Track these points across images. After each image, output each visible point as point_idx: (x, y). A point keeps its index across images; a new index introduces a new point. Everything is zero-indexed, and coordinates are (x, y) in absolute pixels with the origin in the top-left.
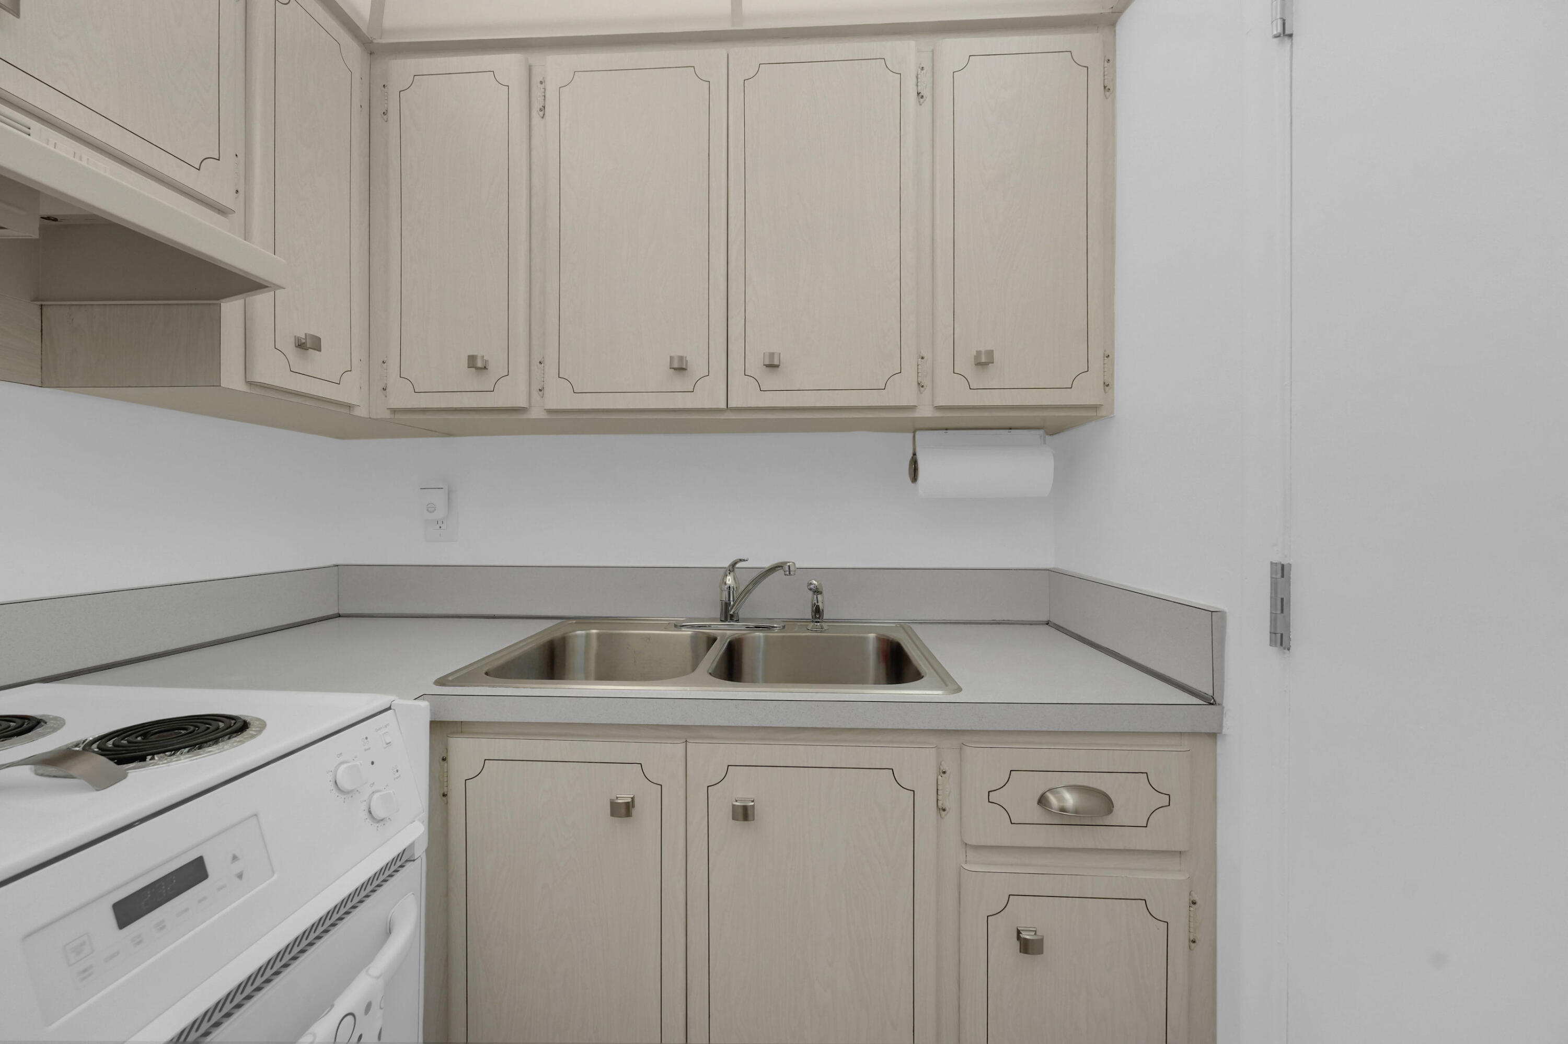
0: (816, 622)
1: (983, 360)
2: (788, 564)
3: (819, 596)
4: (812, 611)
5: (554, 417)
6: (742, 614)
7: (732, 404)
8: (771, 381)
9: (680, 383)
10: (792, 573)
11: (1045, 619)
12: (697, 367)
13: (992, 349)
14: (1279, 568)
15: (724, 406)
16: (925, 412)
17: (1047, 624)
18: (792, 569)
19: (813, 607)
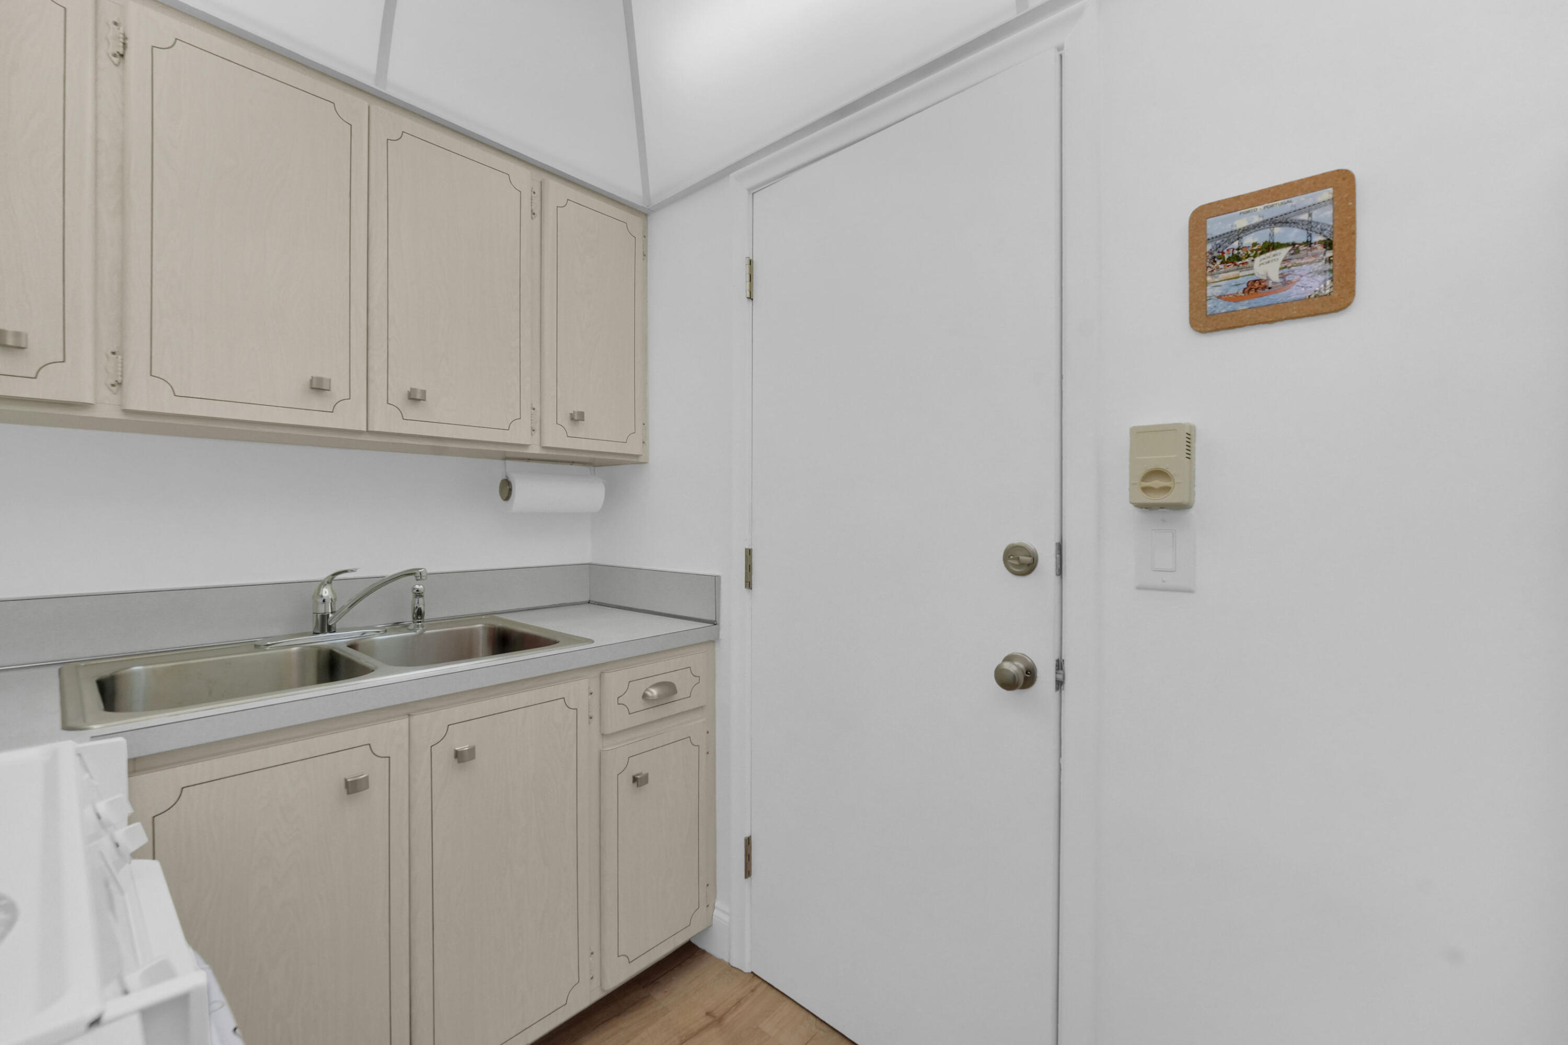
0: (418, 622)
1: (576, 418)
2: (420, 571)
3: (421, 599)
4: (414, 613)
5: (132, 418)
6: (338, 626)
7: (370, 429)
8: (412, 412)
9: (316, 402)
10: (423, 578)
11: (587, 600)
12: (339, 389)
13: (582, 411)
14: (748, 551)
15: (364, 429)
16: (535, 450)
17: (589, 603)
18: (423, 574)
19: (414, 610)
